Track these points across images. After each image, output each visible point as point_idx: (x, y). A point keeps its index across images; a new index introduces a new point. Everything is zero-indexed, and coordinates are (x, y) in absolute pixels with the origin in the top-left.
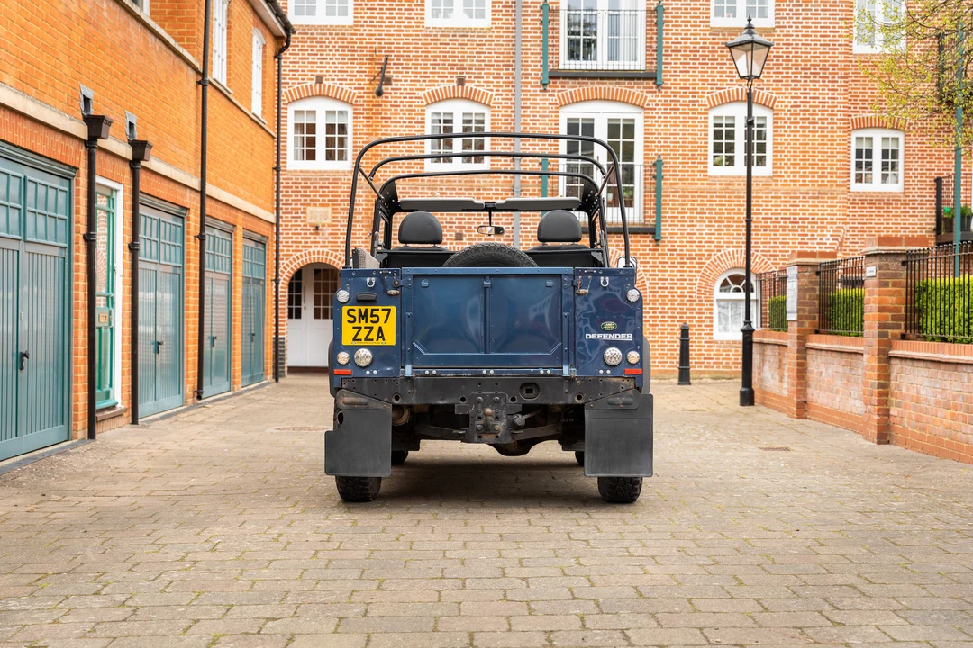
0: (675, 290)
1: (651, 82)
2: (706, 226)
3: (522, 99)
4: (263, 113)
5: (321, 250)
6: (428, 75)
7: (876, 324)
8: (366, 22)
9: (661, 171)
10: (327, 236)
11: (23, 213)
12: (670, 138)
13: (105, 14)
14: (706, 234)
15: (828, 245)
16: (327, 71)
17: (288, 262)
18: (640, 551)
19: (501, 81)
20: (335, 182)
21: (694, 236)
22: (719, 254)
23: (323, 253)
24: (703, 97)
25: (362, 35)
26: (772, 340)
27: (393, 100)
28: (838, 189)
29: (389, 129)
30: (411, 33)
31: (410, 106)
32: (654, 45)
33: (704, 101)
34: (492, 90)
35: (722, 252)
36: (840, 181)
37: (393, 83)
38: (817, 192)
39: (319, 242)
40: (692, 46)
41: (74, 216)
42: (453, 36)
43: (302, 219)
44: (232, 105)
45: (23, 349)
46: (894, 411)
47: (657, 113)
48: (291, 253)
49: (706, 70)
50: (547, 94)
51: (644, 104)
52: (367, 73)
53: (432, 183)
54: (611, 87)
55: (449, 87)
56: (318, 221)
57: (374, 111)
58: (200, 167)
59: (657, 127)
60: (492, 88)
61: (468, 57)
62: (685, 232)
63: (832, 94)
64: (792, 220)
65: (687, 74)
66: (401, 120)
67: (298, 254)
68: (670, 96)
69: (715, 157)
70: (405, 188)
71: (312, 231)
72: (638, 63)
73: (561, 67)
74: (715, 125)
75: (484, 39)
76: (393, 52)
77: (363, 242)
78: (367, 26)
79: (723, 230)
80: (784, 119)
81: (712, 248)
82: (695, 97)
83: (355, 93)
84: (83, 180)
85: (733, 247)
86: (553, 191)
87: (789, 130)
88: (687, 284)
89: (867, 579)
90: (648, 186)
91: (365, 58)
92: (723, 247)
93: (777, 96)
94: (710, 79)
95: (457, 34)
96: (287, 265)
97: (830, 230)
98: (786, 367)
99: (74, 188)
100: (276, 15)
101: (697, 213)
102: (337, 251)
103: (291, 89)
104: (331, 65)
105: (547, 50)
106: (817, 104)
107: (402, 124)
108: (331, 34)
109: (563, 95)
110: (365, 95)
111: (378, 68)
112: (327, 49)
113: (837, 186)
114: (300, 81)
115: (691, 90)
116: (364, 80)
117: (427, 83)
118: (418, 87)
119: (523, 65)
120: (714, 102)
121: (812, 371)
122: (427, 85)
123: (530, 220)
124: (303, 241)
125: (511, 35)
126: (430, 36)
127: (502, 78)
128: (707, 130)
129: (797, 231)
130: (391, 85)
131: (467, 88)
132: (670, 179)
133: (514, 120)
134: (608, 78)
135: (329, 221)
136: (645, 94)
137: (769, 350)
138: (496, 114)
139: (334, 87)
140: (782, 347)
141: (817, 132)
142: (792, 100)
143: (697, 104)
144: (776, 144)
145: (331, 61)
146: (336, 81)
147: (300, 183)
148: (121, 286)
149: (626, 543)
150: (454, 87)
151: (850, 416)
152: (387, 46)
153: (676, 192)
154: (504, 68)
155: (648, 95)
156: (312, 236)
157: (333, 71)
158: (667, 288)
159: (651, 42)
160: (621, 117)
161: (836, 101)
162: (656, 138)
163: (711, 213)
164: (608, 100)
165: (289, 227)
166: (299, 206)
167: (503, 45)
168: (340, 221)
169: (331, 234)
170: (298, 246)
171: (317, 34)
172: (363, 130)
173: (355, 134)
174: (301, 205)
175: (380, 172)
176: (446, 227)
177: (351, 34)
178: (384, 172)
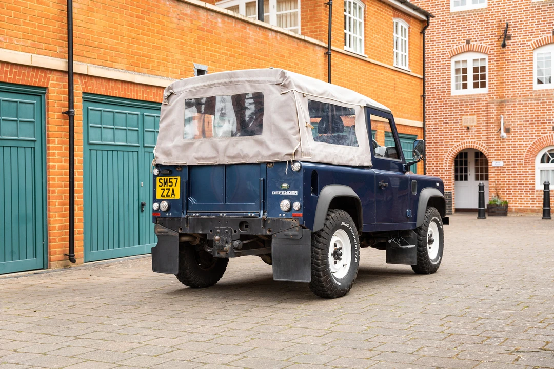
5: (471, 141)
6: (534, 31)
8: (495, 4)
10: (474, 132)
16: (472, 37)
17: (452, 148)
20: (478, 100)
25: (493, 12)
27: (512, 49)
29: (510, 66)
30: (523, 7)
31: (523, 51)
37: (512, 38)
39: (469, 136)
42: (550, 5)
43: (460, 123)
44: (367, 63)
48: (453, 143)
52: (496, 35)
53: (537, 97)
55: (548, 37)
56: (468, 124)
57: (501, 57)
66: (518, 60)
67: (458, 144)
70: (520, 101)
71: (465, 130)
76: (512, 20)
77: (495, 135)
78: (496, 7)
83: (489, 48)
91: (495, 26)
96: (452, 150)
102: (480, 141)
103: (452, 49)
104: (475, 32)
107: (518, 63)
108: (474, 15)
110: (495, 48)
111: (503, 31)
112: (473, 23)
114: (457, 44)
116: (495, 39)
117: (533, 36)
118: (528, 39)
122: (533, 37)
124: (460, 136)
126: (535, 7)
130: (511, 40)
135: (475, 124)
139: (477, 45)
145: (474, 30)
146: (478, 42)
147: (458, 103)
150: (551, 37)
152: (508, 17)
156: (466, 133)
157: (476, 36)
165: (452, 129)
166: (458, 116)
168: (482, 123)
169: (476, 131)
170: (458, 139)
171: (467, 15)
172: (494, 68)
173: (490, 71)
174: (459, 115)
175: (505, 92)
176: (546, 123)
177: (486, 13)
178: (508, 92)
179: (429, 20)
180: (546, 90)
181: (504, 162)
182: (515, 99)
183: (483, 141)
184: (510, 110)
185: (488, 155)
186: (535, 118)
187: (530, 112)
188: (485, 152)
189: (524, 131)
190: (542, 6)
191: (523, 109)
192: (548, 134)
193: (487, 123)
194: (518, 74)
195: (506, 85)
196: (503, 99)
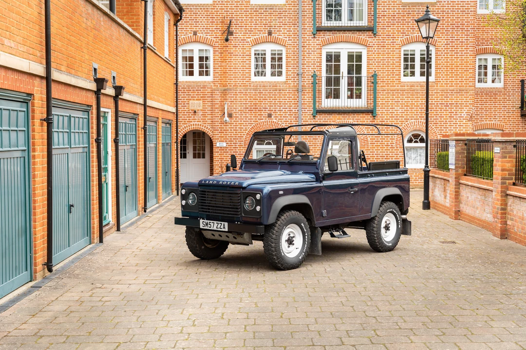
0: (384, 142)
1: (371, 32)
2: (400, 108)
3: (303, 42)
4: (169, 55)
5: (197, 123)
6: (252, 29)
7: (500, 178)
8: (219, 2)
9: (376, 79)
10: (200, 116)
11: (69, 133)
12: (381, 62)
13: (102, 23)
14: (400, 113)
15: (464, 118)
16: (199, 29)
18: (403, 326)
19: (291, 32)
20: (204, 87)
21: (394, 114)
22: (407, 123)
23: (198, 125)
24: (398, 40)
25: (218, 9)
26: (440, 176)
27: (234, 43)
28: (469, 88)
29: (232, 59)
30: (243, 7)
31: (243, 47)
32: (372, 12)
33: (399, 42)
34: (286, 38)
35: (408, 122)
36: (471, 84)
37: (234, 34)
38: (458, 90)
39: (196, 119)
40: (392, 13)
41: (90, 130)
42: (266, 9)
43: (187, 107)
44: (156, 55)
45: (71, 203)
46: (509, 222)
47: (373, 49)
48: (181, 125)
49: (400, 25)
50: (316, 39)
51: (367, 44)
52: (220, 29)
53: (255, 87)
54: (349, 35)
55: (264, 36)
56: (195, 108)
57: (224, 50)
58: (143, 91)
59: (374, 56)
60: (286, 36)
61: (273, 20)
62: (389, 112)
63: (467, 37)
64: (445, 105)
65: (390, 28)
66: (239, 54)
67: (185, 125)
68: (381, 40)
69: (404, 71)
70: (241, 90)
71: (192, 114)
72: (363, 22)
73: (323, 25)
74: (405, 55)
75: (282, 10)
76: (234, 18)
77: (219, 119)
78: (220, 4)
79: (409, 110)
80: (441, 51)
81: (403, 120)
82: (394, 40)
83: (214, 40)
84: (95, 111)
85: (414, 119)
86: (319, 90)
87: (444, 57)
88: (390, 139)
89: (520, 346)
90: (369, 88)
91: (219, 21)
92: (409, 119)
93: (438, 39)
94: (402, 30)
95: (268, 8)
96: (180, 131)
97: (465, 110)
98: (448, 192)
99: (90, 115)
100: (176, 4)
101: (395, 102)
102: (206, 124)
103: (181, 38)
104: (201, 25)
105: (315, 16)
106: (459, 43)
107: (239, 56)
108: (201, 9)
109: (324, 39)
110: (219, 41)
111: (226, 26)
112: (199, 17)
113: (469, 86)
114: (185, 34)
115: (392, 36)
116: (219, 33)
118: (247, 36)
119: (302, 24)
120: (404, 42)
121: (463, 196)
122: (252, 35)
123: (307, 106)
124: (188, 118)
125: (296, 8)
126: (253, 9)
127: (292, 31)
128: (400, 58)
129: (448, 110)
131: (273, 36)
132: (380, 84)
133: (298, 53)
134: (348, 31)
135: (201, 108)
136: (367, 39)
137: (438, 181)
138: (289, 50)
139: (203, 37)
140: (446, 181)
141: (459, 58)
142: (446, 41)
143: (395, 43)
144: (437, 64)
145: (201, 23)
146: (204, 34)
147: (186, 88)
148: (111, 161)
149: (395, 319)
150: (266, 36)
151: (484, 222)
152: (230, 15)
153: (385, 91)
154: (293, 26)
155: (369, 39)
156: (192, 116)
157: (202, 29)
158: (379, 141)
159: (371, 11)
160: (355, 51)
161: (469, 41)
162: (373, 62)
163: (403, 102)
164: (348, 42)
165: (180, 112)
167: (292, 13)
168: (207, 108)
169: (202, 115)
170: (185, 122)
171: (194, 9)
172: (218, 59)
173: (215, 62)
174: (186, 99)
175: (228, 81)
176: (263, 110)
177: (212, 9)
178: (230, 81)
179: (181, 14)
180: (262, 82)
181: (227, 143)
182: (236, 88)
183: (208, 123)
184: (232, 97)
185: (213, 137)
186: (253, 106)
187: (249, 100)
188: (210, 133)
189: (244, 117)
190: (259, 9)
191: (243, 97)
192: (264, 120)
193: (212, 108)
194: (239, 66)
195: (228, 75)
196: (226, 88)
